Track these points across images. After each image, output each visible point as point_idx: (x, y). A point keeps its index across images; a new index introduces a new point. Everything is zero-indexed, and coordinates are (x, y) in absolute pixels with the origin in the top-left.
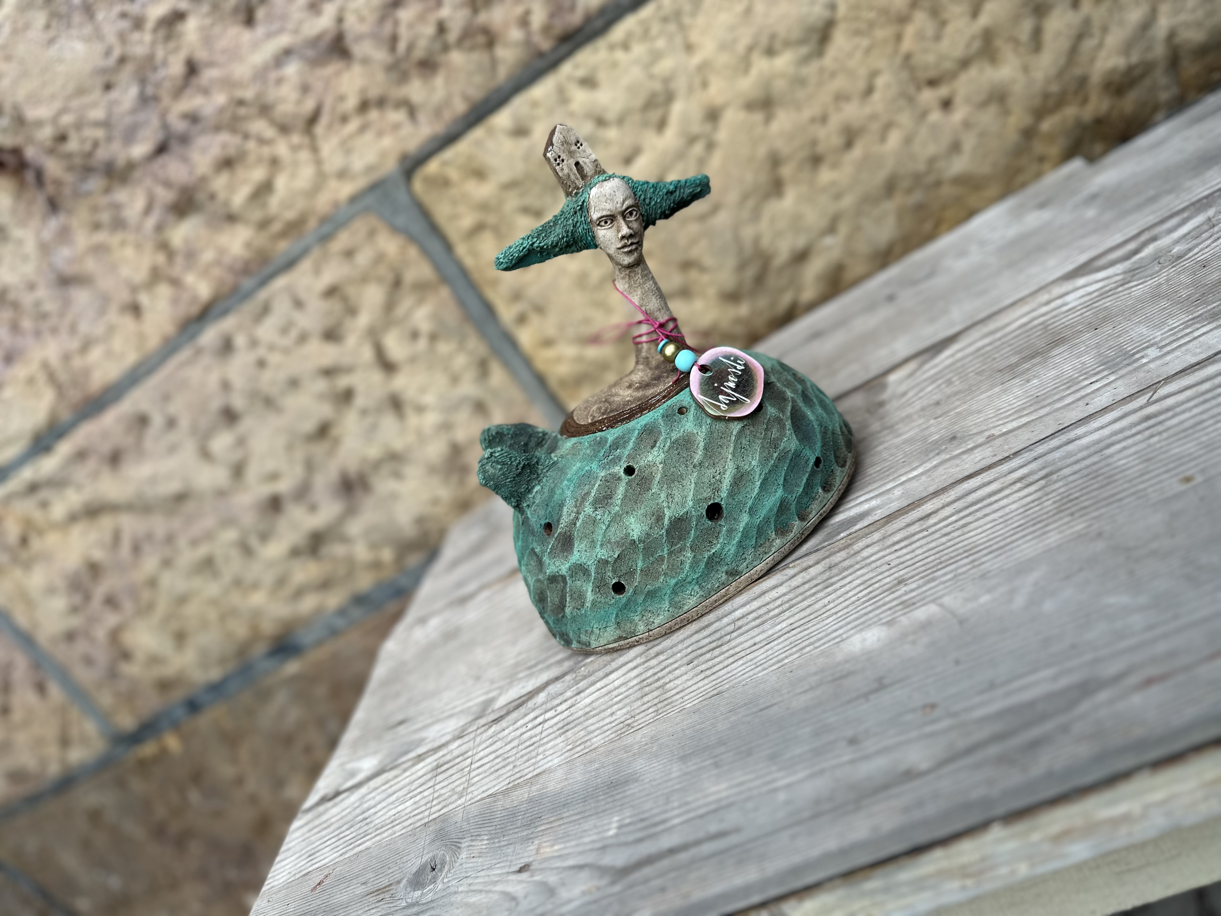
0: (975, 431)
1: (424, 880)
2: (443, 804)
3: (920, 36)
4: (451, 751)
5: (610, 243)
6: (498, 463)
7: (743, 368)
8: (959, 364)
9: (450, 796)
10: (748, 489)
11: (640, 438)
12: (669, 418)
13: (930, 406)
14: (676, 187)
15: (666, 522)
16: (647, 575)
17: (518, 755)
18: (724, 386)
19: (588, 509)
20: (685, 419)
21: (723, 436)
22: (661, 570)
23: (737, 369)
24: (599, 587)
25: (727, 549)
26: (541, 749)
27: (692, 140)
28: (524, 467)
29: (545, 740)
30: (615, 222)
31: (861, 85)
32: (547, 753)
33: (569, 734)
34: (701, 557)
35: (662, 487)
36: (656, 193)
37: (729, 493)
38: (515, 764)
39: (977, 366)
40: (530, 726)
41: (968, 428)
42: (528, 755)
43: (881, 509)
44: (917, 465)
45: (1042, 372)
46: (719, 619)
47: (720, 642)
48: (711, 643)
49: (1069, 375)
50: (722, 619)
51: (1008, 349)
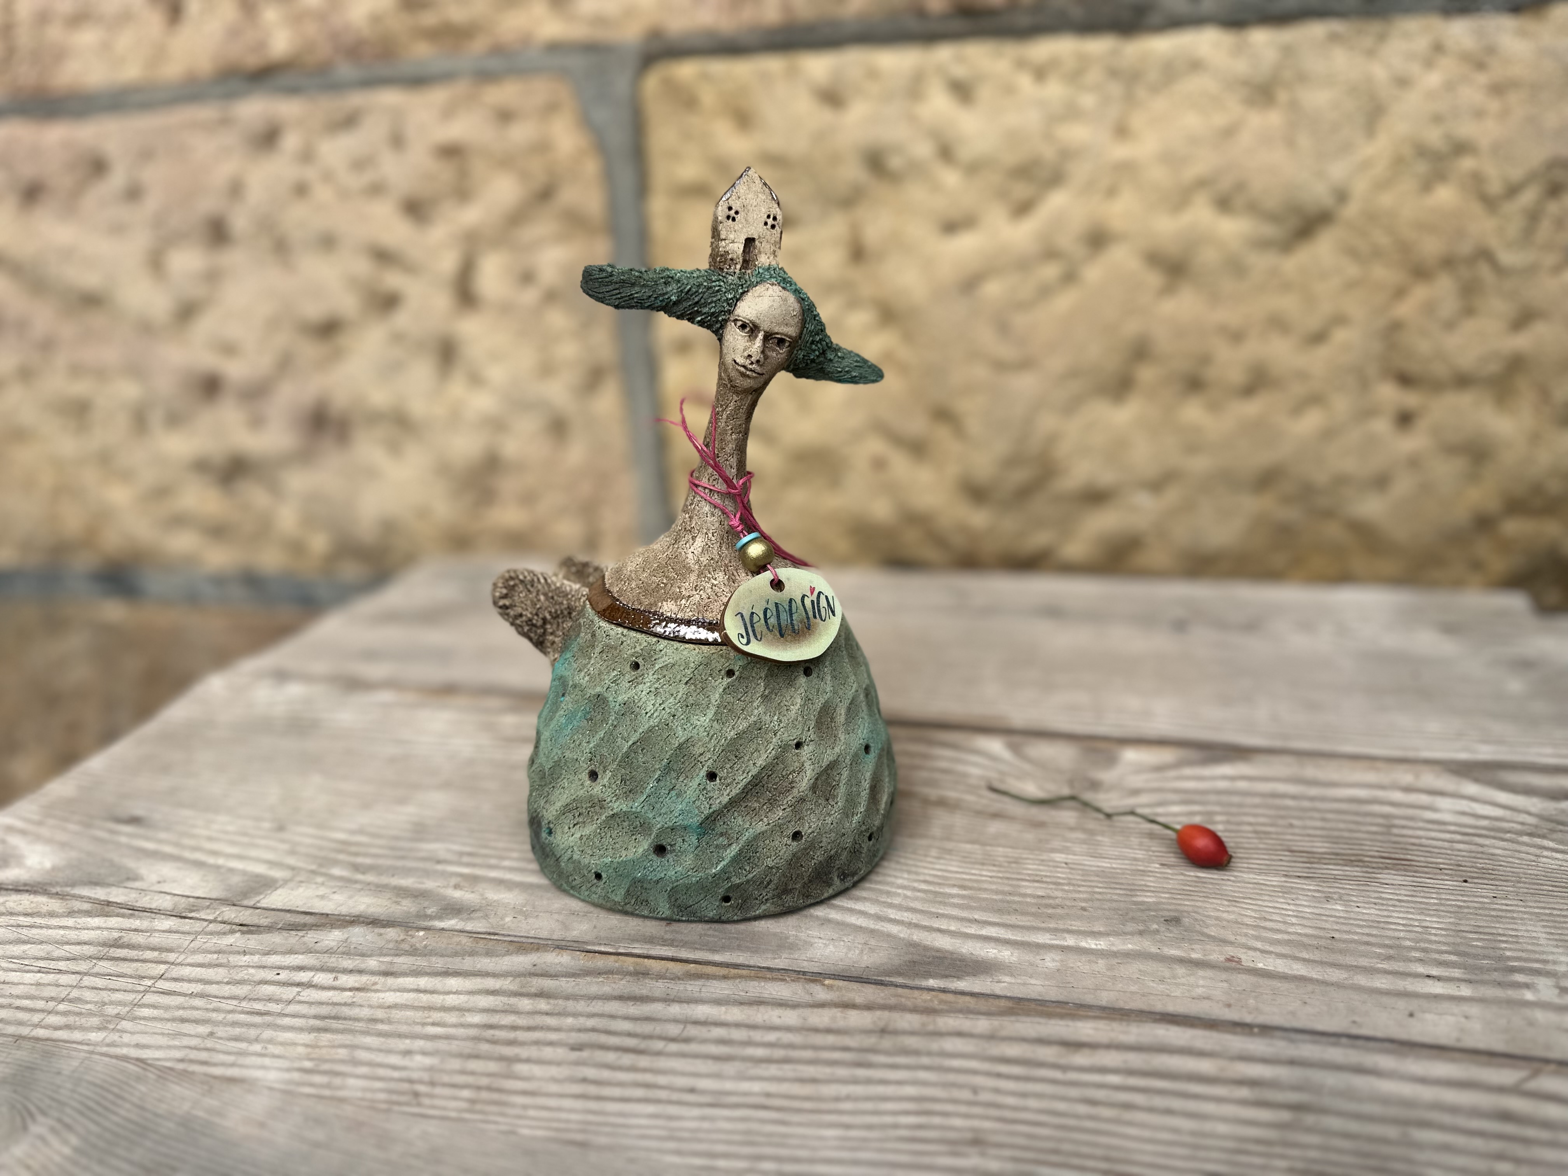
0: (1212, 932)
2: (71, 1020)
3: (1429, 308)
4: (151, 931)
8: (1236, 799)
9: (91, 1014)
17: (230, 1017)
27: (1050, 253)
29: (287, 1021)
31: (1313, 323)
32: (272, 1049)
33: (328, 1036)
38: (216, 1029)
39: (1262, 820)
40: (284, 976)
41: (1204, 919)
42: (243, 1030)
43: (1012, 975)
44: (1101, 929)
45: (1355, 899)
46: (668, 1000)
47: (643, 1045)
48: (630, 1035)
49: (1396, 934)
50: (672, 1003)
51: (1319, 824)
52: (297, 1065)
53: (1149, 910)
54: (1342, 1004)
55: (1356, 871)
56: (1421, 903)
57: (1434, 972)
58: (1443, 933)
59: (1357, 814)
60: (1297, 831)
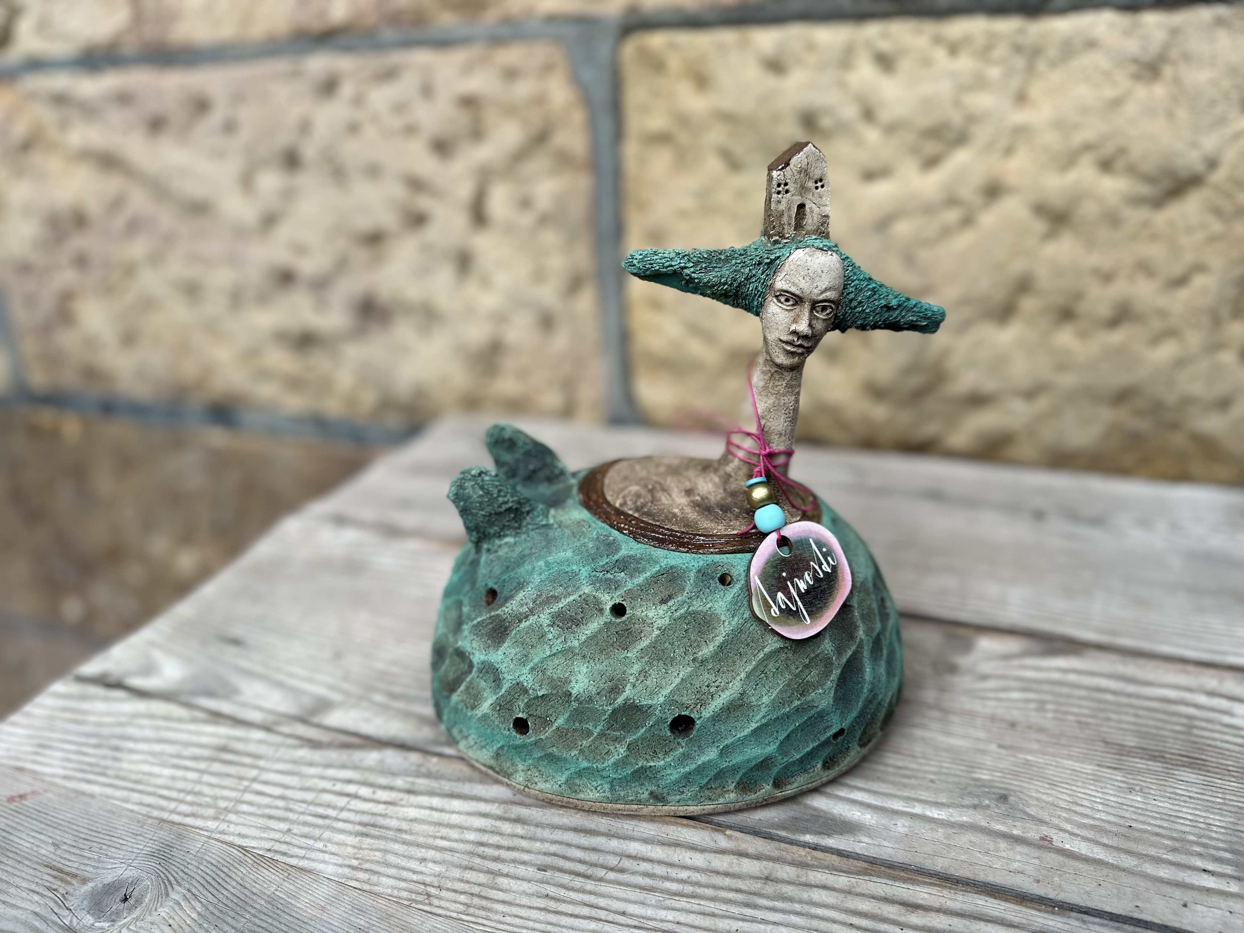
0: (1033, 812)
1: (107, 906)
2: (194, 809)
4: (248, 741)
5: (775, 326)
6: (482, 488)
7: (829, 570)
9: (208, 806)
10: (739, 725)
11: (655, 579)
12: (704, 578)
13: (1003, 720)
14: (899, 306)
15: (620, 700)
16: (560, 737)
17: (302, 818)
18: (792, 583)
19: (544, 618)
20: (722, 593)
21: (751, 644)
22: (580, 743)
23: (821, 568)
24: (503, 706)
25: (669, 772)
26: (327, 834)
27: (952, 201)
28: (509, 510)
29: (340, 825)
30: (798, 308)
31: (1176, 269)
32: (331, 848)
33: (368, 840)
34: (634, 761)
35: (642, 658)
36: (872, 300)
37: (713, 716)
38: (292, 827)
39: (1085, 711)
40: (339, 787)
41: (1027, 798)
42: (311, 829)
43: (870, 837)
44: (944, 801)
45: (1153, 792)
46: (609, 835)
47: (590, 871)
48: (581, 861)
49: (1183, 828)
50: (612, 838)
51: (1132, 719)
52: (347, 862)
53: (984, 786)
54: (1130, 889)
55: (1158, 766)
56: (1208, 801)
57: (1210, 867)
58: (1223, 831)
59: (1165, 712)
60: (1113, 724)
